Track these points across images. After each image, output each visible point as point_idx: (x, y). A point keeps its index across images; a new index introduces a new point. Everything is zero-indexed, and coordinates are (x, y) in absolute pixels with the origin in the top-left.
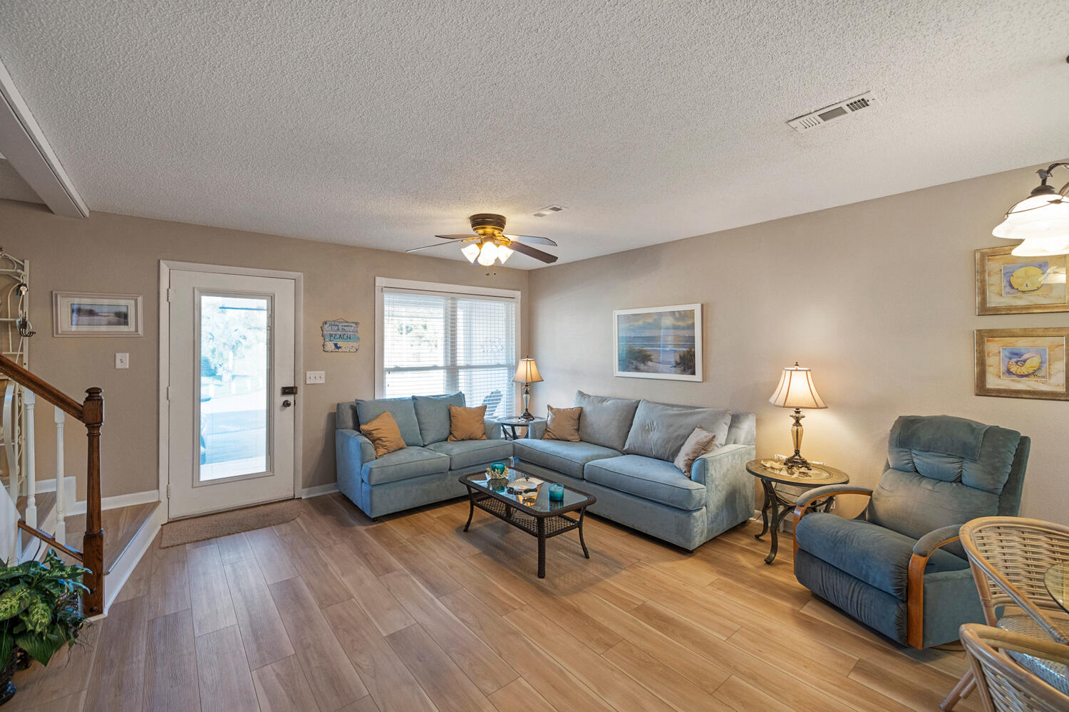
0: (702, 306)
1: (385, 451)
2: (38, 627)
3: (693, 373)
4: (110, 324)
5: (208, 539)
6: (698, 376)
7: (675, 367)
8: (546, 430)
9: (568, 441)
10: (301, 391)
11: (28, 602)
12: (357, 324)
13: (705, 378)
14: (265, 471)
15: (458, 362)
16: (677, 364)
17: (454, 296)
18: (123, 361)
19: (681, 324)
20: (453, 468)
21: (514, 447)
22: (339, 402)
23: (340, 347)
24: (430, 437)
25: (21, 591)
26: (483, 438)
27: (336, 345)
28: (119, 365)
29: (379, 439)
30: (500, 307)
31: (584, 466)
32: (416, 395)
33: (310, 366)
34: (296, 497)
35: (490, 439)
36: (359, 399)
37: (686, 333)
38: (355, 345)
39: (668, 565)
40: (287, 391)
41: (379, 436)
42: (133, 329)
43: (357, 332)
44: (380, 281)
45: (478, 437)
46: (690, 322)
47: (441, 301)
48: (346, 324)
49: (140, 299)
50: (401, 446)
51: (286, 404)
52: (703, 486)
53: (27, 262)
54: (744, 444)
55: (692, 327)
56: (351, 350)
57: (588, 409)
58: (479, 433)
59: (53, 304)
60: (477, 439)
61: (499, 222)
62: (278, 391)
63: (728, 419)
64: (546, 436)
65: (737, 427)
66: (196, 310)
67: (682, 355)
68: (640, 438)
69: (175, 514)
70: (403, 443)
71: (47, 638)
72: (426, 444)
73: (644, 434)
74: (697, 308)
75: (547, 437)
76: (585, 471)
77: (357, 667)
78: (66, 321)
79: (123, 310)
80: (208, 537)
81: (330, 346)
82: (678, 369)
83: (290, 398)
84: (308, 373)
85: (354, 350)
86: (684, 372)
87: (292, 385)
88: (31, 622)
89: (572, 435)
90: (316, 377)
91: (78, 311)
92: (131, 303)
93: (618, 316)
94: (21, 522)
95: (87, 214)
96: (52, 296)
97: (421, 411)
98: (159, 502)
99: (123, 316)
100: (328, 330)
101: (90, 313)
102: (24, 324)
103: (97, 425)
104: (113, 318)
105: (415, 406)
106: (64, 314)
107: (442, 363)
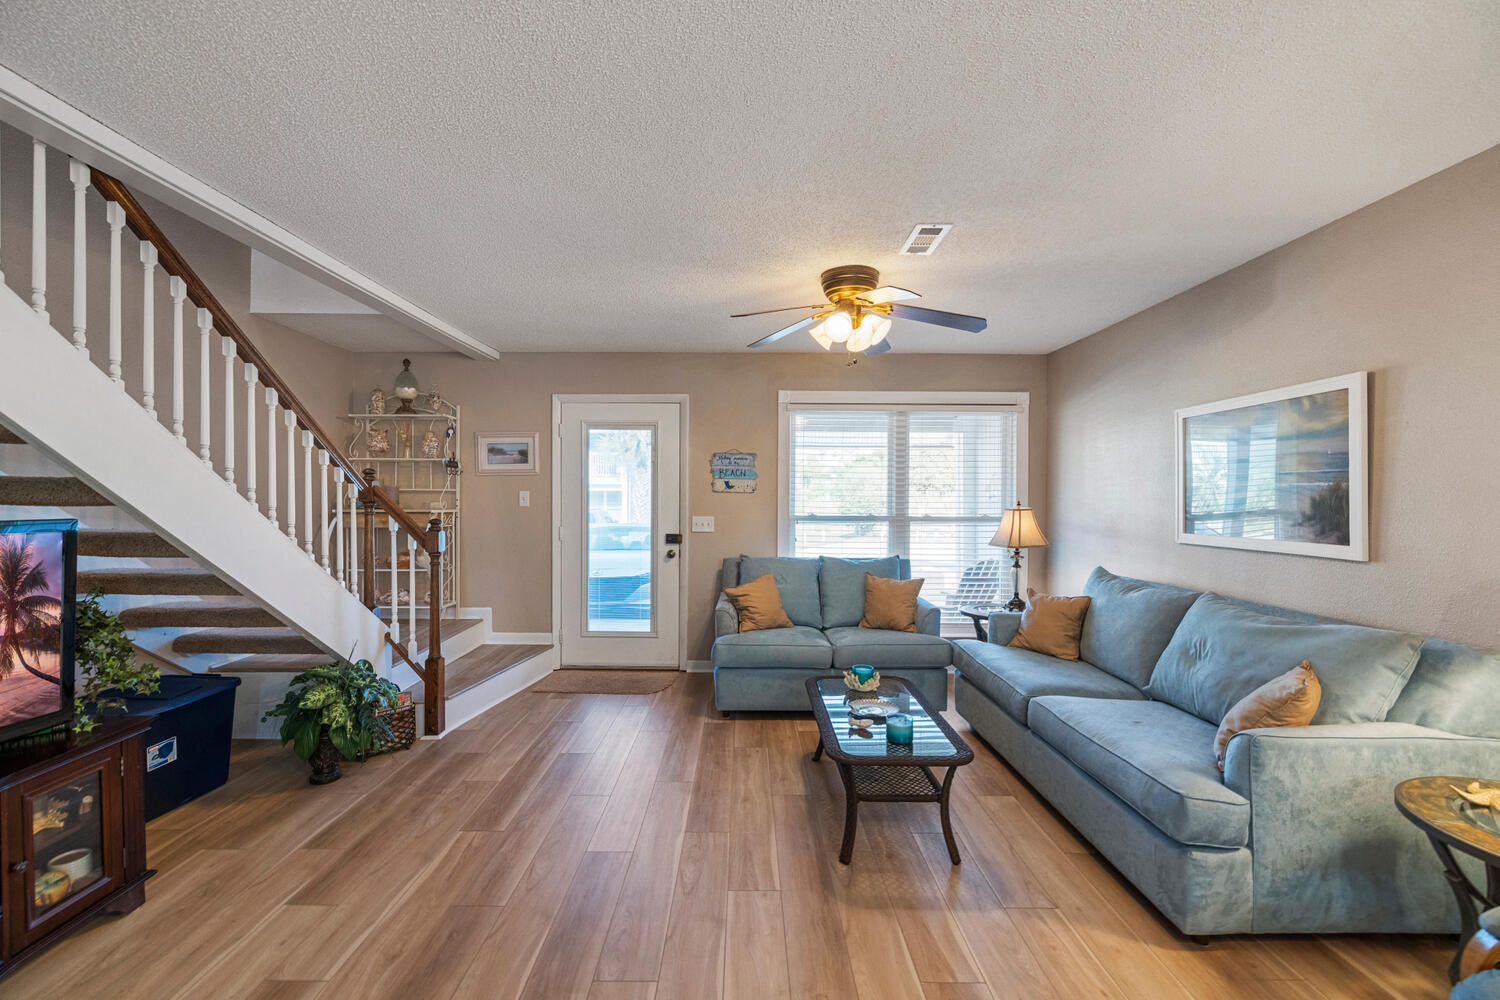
0: (1371, 378)
1: (752, 625)
2: (334, 723)
3: (1344, 540)
4: (515, 462)
5: (571, 693)
6: (1356, 549)
7: (1300, 525)
8: (1017, 631)
9: (1053, 656)
10: (686, 540)
11: (332, 700)
12: (753, 455)
13: (1374, 553)
14: (649, 630)
15: (910, 511)
16: (1308, 519)
17: (902, 410)
18: (525, 499)
19: (1318, 425)
20: (837, 665)
21: (952, 649)
22: (727, 557)
23: (732, 487)
24: (833, 616)
25: (332, 690)
26: (911, 629)
27: (727, 483)
28: (522, 503)
29: (746, 608)
30: (993, 421)
31: (1028, 702)
32: (825, 555)
33: (697, 510)
34: (681, 669)
35: (921, 633)
36: (745, 554)
37: (1328, 446)
38: (752, 483)
39: (1110, 940)
40: (673, 539)
41: (746, 604)
42: (532, 467)
43: (754, 466)
44: (785, 396)
45: (902, 627)
46: (1337, 419)
47: (883, 418)
48: (740, 456)
49: (537, 436)
50: (780, 622)
51: (670, 555)
52: (1240, 799)
53: (459, 407)
54: (1453, 732)
55: (1343, 430)
56: (747, 491)
57: (1099, 601)
58: (904, 621)
59: (476, 445)
60: (899, 630)
61: (865, 277)
62: (662, 539)
63: (1408, 660)
64: (1015, 642)
65: (1438, 684)
66: (584, 445)
67: (1317, 498)
68: (1174, 671)
69: (567, 661)
70: (783, 618)
71: (351, 738)
72: (827, 626)
73: (1181, 664)
74: (1356, 384)
75: (1017, 643)
76: (1029, 712)
77: (528, 873)
78: (484, 461)
79: (524, 448)
80: (572, 690)
81: (720, 484)
82: (1305, 531)
83: (675, 548)
84: (694, 518)
85: (749, 490)
86: (1321, 536)
87: (677, 533)
88: (328, 716)
89: (1060, 646)
90: (705, 524)
91: (492, 451)
92: (529, 440)
93: (1185, 419)
94: (388, 636)
95: (497, 356)
96: (475, 437)
97: (827, 579)
98: (552, 646)
99: (524, 455)
100: (718, 464)
101: (501, 452)
102: (452, 464)
103: (435, 555)
104: (517, 456)
105: (821, 570)
106: (483, 453)
107: (884, 512)
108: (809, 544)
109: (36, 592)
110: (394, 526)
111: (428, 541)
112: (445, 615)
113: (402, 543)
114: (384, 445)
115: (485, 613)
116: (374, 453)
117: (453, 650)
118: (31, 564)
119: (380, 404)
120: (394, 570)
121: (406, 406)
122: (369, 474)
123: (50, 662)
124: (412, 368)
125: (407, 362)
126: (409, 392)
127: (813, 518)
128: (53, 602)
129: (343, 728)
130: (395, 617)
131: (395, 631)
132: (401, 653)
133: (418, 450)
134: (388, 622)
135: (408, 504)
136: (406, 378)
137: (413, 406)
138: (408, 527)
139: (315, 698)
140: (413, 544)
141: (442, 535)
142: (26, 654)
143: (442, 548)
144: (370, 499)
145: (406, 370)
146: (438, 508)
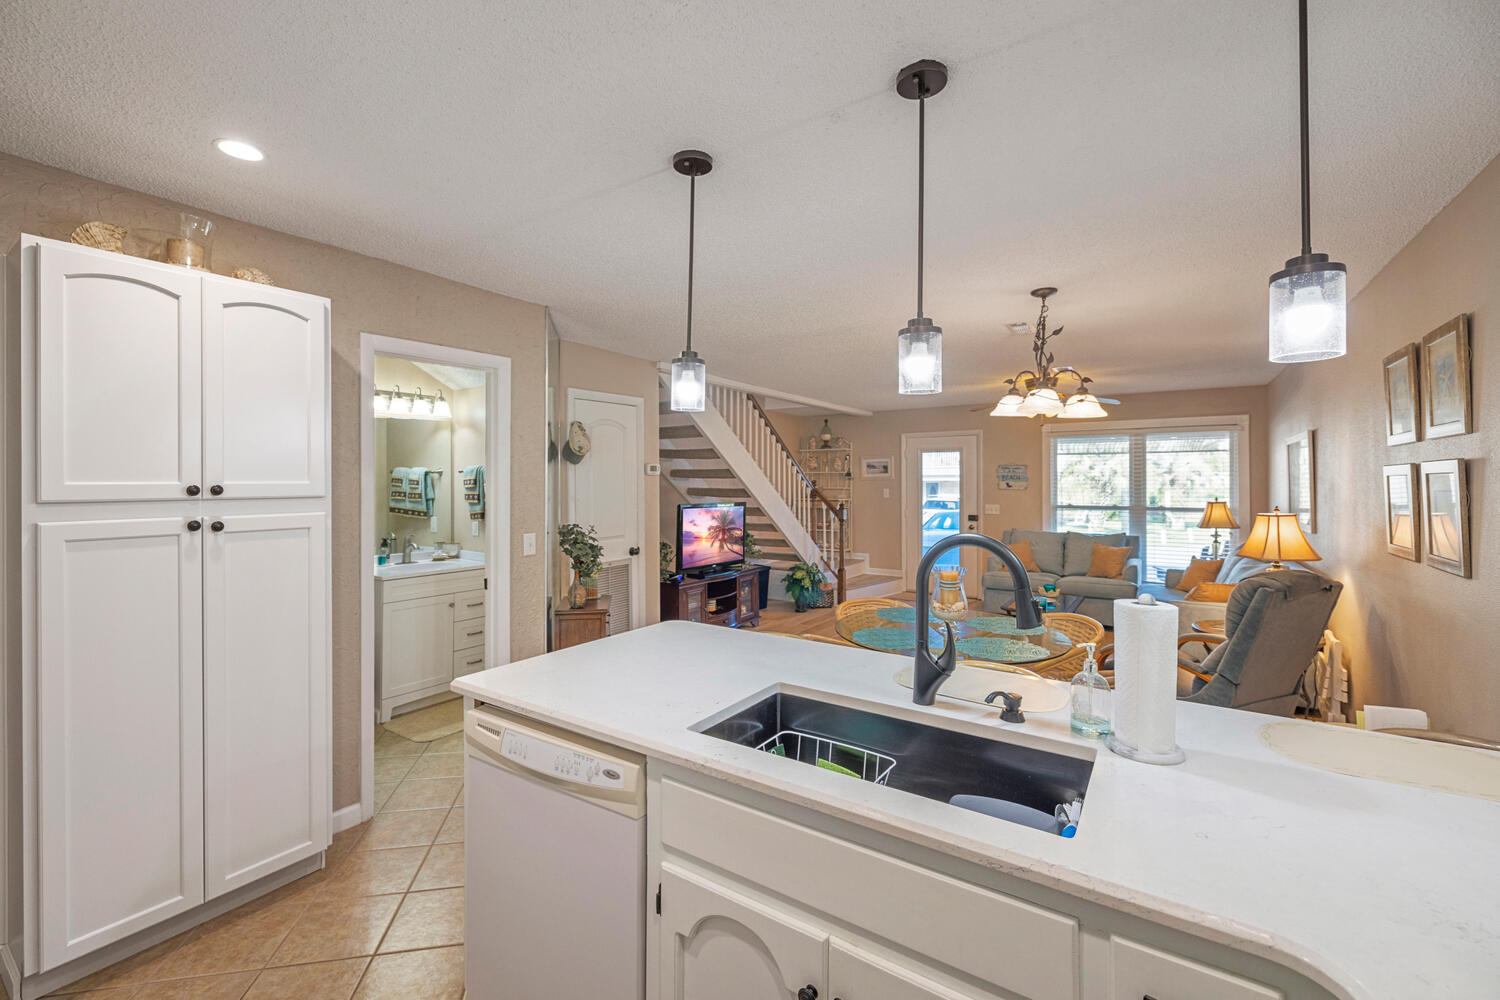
2: (806, 586)
4: (881, 472)
10: (981, 519)
11: (805, 577)
12: (1026, 466)
15: (1145, 504)
17: (1139, 433)
18: (886, 493)
22: (1006, 530)
23: (1011, 486)
24: (1068, 569)
25: (804, 573)
27: (1008, 484)
28: (885, 496)
33: (988, 501)
35: (1123, 580)
36: (1015, 528)
38: (1024, 484)
40: (972, 518)
42: (890, 475)
43: (1025, 473)
44: (1047, 428)
48: (1016, 467)
49: (892, 458)
51: (970, 528)
53: (851, 444)
56: (1021, 489)
62: (966, 518)
66: (919, 462)
71: (812, 595)
72: (1066, 574)
78: (865, 472)
79: (886, 465)
81: (1003, 485)
83: (974, 523)
84: (987, 505)
85: (1023, 488)
87: (976, 514)
88: (804, 583)
90: (994, 509)
91: (869, 466)
92: (889, 460)
93: (1289, 446)
94: (822, 558)
95: (870, 414)
96: (860, 460)
97: (1069, 546)
98: (901, 578)
99: (886, 468)
100: (1002, 472)
101: (874, 467)
102: (849, 474)
103: (841, 520)
104: (882, 470)
105: (1066, 539)
106: (864, 468)
107: (1127, 503)
108: (1069, 523)
109: (733, 526)
110: (824, 507)
111: (839, 514)
112: (846, 557)
113: (828, 514)
114: (816, 465)
115: (866, 557)
116: (811, 470)
117: (850, 573)
118: (731, 517)
119: (814, 444)
120: (825, 530)
121: (826, 445)
122: (814, 483)
123: (737, 548)
124: (829, 424)
125: (826, 421)
126: (827, 437)
127: (1070, 507)
128: (738, 529)
129: (808, 588)
130: (825, 549)
131: (825, 555)
132: (827, 565)
133: (832, 468)
134: (822, 551)
135: (829, 496)
136: (826, 430)
137: (829, 444)
138: (831, 507)
139: (799, 575)
140: (832, 515)
141: (845, 511)
142: (729, 546)
143: (845, 518)
144: (815, 494)
145: (826, 425)
146: (842, 498)
